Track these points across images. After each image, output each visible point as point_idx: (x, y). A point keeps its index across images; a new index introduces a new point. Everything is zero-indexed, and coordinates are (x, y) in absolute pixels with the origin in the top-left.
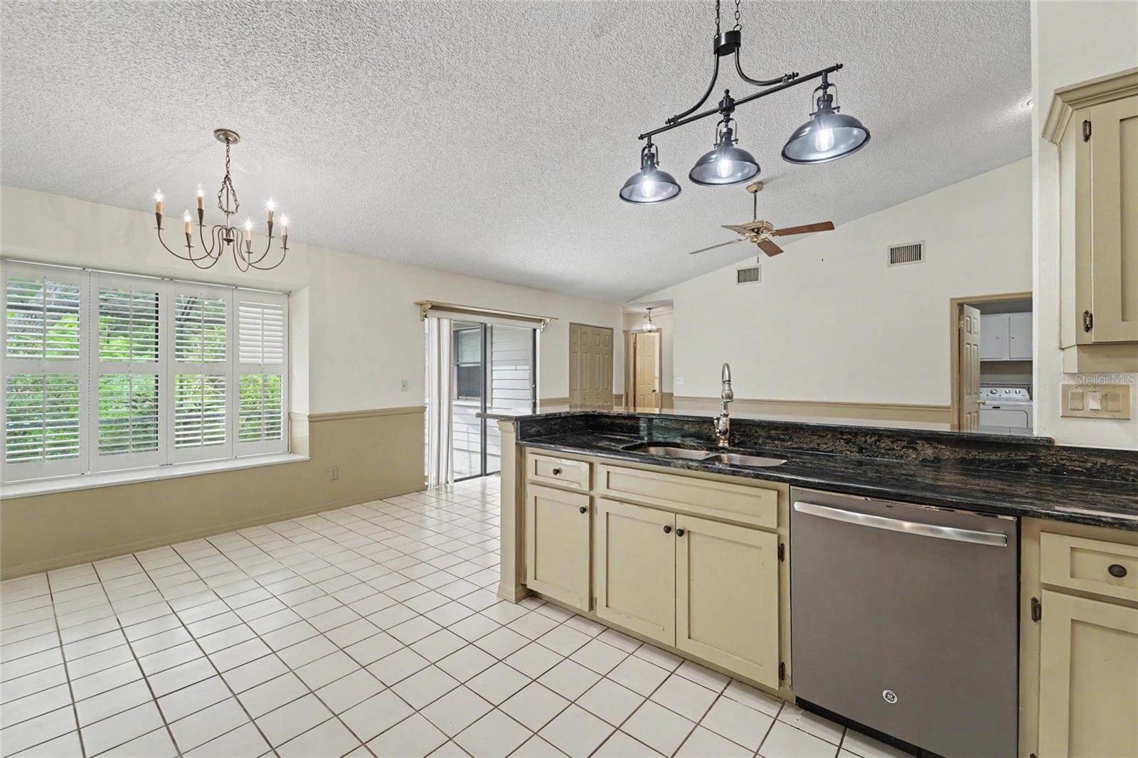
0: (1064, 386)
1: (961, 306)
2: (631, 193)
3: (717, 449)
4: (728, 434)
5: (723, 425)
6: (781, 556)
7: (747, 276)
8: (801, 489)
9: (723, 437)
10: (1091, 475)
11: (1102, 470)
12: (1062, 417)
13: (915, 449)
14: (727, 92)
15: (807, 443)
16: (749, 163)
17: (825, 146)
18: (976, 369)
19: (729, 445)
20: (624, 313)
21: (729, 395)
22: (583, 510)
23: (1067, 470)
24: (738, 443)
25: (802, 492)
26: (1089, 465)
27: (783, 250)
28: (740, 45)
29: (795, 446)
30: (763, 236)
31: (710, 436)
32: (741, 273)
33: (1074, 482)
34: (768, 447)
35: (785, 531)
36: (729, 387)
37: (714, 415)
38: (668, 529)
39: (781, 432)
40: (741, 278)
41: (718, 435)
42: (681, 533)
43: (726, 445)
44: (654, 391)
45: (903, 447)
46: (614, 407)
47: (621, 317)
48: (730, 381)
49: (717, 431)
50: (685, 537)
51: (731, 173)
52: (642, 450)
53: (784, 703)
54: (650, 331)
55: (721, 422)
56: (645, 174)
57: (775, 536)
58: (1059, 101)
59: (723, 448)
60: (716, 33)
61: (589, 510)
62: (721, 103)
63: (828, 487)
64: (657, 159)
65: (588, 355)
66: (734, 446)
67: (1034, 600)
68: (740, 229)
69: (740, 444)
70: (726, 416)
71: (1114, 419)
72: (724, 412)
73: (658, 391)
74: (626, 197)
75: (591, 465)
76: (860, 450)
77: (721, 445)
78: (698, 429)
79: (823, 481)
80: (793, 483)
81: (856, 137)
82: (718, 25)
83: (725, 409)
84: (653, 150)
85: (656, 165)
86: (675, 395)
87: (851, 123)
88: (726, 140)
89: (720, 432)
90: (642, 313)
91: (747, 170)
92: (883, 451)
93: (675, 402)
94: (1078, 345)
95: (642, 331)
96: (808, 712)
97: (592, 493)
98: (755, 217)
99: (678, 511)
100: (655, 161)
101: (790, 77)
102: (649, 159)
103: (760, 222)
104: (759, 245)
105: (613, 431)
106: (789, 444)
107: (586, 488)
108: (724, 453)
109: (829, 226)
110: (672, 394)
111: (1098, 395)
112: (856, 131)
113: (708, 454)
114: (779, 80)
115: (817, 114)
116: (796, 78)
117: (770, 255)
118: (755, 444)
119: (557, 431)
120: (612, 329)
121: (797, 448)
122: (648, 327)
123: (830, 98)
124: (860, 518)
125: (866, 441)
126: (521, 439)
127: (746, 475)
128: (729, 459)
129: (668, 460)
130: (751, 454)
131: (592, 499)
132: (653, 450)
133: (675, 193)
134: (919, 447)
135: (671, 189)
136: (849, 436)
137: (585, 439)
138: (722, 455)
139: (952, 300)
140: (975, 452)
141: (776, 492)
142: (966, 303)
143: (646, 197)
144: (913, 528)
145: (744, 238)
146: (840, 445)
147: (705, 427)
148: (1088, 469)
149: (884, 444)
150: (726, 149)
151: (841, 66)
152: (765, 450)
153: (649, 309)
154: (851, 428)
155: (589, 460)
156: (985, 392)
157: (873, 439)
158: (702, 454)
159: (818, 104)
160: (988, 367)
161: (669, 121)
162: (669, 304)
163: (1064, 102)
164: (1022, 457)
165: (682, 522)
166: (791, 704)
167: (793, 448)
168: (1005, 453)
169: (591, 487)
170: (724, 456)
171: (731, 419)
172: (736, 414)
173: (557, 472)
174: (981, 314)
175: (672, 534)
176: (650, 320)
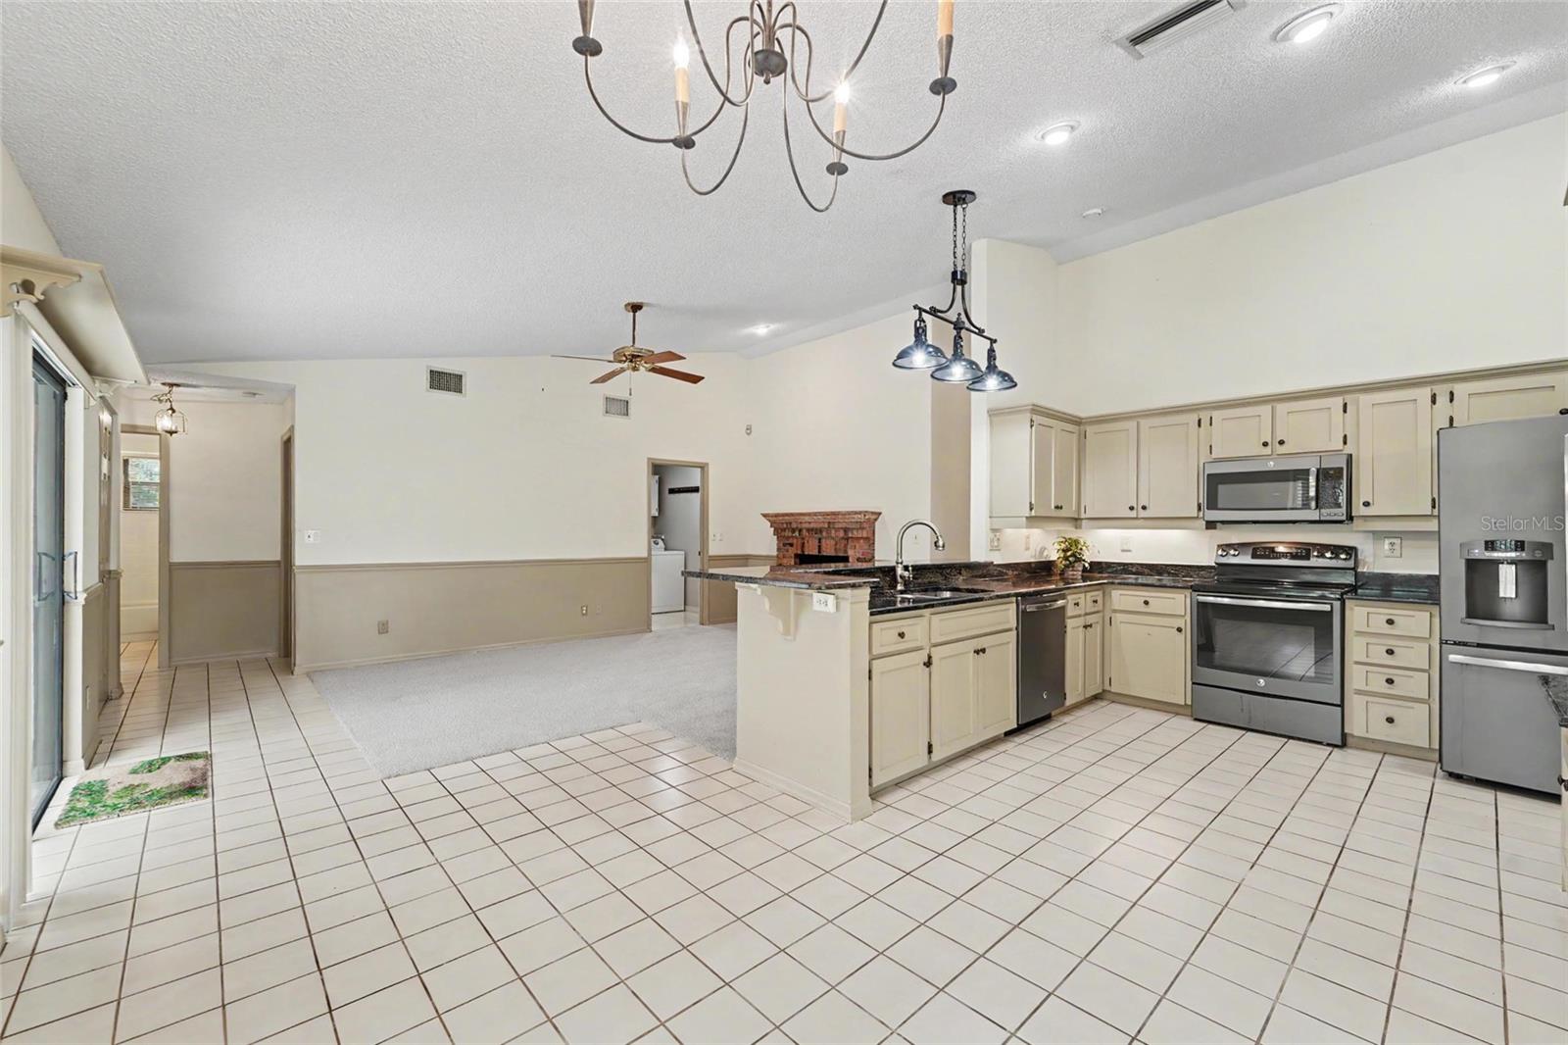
7: (444, 382)
32: (435, 376)
42: (983, 651)
94: (1026, 517)
107: (925, 642)
122: (167, 424)
139: (649, 459)
141: (1015, 604)
153: (171, 385)
173: (902, 635)
176: (172, 409)
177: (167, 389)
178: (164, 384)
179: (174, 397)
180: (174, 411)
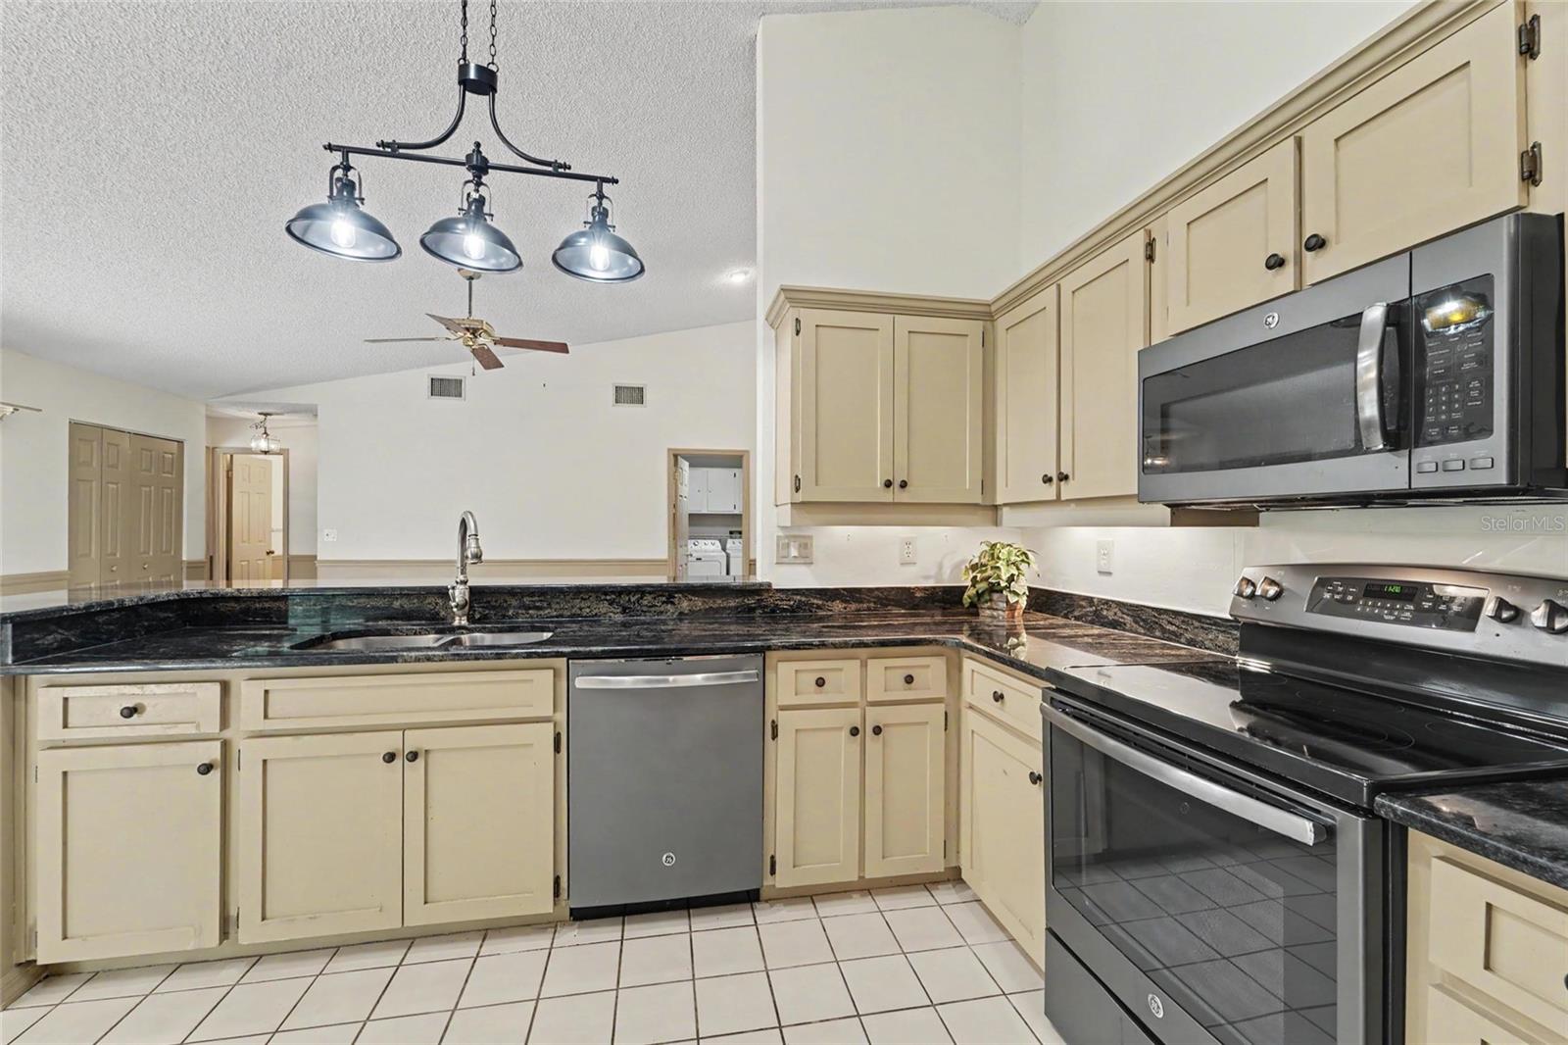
0: (778, 537)
1: (676, 456)
2: (306, 229)
3: (452, 630)
4: (467, 608)
5: (459, 595)
6: (557, 749)
7: (444, 387)
8: (581, 661)
9: (460, 613)
10: (793, 611)
11: (800, 606)
12: (777, 563)
13: (673, 603)
14: (478, 145)
15: (568, 608)
16: (507, 251)
17: (600, 265)
18: (686, 520)
19: (468, 620)
20: (208, 417)
21: (477, 554)
22: (206, 769)
23: (779, 609)
24: (479, 619)
25: (583, 665)
26: (792, 603)
27: (503, 363)
28: (496, 91)
29: (555, 613)
30: (481, 340)
31: (438, 613)
32: (436, 384)
33: (784, 618)
34: (520, 620)
35: (561, 717)
36: (477, 543)
37: (448, 582)
38: (390, 757)
39: (537, 598)
40: (436, 390)
41: (455, 610)
42: (414, 756)
43: (464, 622)
44: (270, 553)
45: (663, 602)
46: (185, 582)
47: (202, 424)
48: (476, 535)
49: (453, 604)
50: (420, 761)
51: (483, 256)
52: (322, 646)
53: (556, 926)
54: (266, 453)
55: (457, 592)
56: (334, 207)
57: (551, 725)
58: (782, 297)
59: (461, 627)
60: (461, 56)
61: (222, 767)
62: (469, 157)
63: (612, 655)
64: (360, 193)
65: (120, 485)
66: (473, 623)
67: (773, 722)
68: (449, 324)
69: (484, 619)
70: (465, 583)
71: (805, 563)
72: (462, 578)
73: (279, 551)
74: (297, 233)
75: (225, 687)
76: (624, 611)
77: (456, 623)
78: (417, 605)
79: (606, 648)
80: (570, 656)
81: (630, 267)
82: (464, 46)
83: (462, 573)
84: (352, 175)
85: (358, 202)
86: (318, 558)
87: (627, 249)
88: (477, 210)
89: (456, 607)
90: (252, 420)
91: (503, 260)
92: (645, 609)
93: (319, 569)
94: (792, 503)
95: (249, 451)
96: (585, 921)
97: (227, 734)
98: (470, 312)
99: (405, 727)
100: (357, 195)
101: (560, 166)
102: (346, 190)
103: (477, 321)
104: (473, 351)
105: (246, 622)
106: (546, 612)
107: (213, 727)
108: (462, 633)
109: (562, 348)
110: (315, 557)
111: (797, 544)
112: (631, 261)
113: (439, 639)
114: (549, 164)
115: (592, 224)
116: (567, 171)
117: (487, 367)
118: (504, 616)
119: (111, 636)
120: (180, 443)
121: (557, 617)
122: (263, 445)
123: (605, 214)
124: (627, 682)
125: (629, 599)
126: (14, 662)
127: (516, 656)
128: (472, 640)
129: (391, 654)
130: (501, 631)
131: (225, 745)
132: (341, 645)
133: (390, 254)
134: (676, 601)
135: (382, 247)
136: (614, 596)
137: (194, 641)
138: (462, 636)
139: (669, 450)
140: (719, 601)
141: (552, 671)
142: (680, 455)
143: (339, 246)
144: (704, 679)
145: (454, 337)
146: (604, 607)
147: (429, 600)
148: (791, 606)
149: (647, 600)
150: (475, 223)
151: (616, 182)
152: (517, 622)
153: (266, 414)
154: (615, 587)
155: (220, 678)
156: (691, 543)
157: (636, 597)
158: (429, 640)
159: (593, 214)
160: (695, 519)
161: (383, 144)
162: (312, 411)
163: (787, 298)
164: (751, 601)
165: (415, 740)
166: (564, 923)
167: (553, 617)
168: (740, 600)
169: (224, 723)
170: (466, 638)
171: (471, 588)
172: (479, 579)
173: (130, 712)
174: (690, 466)
175: (398, 762)
176: (265, 433)
177: (263, 417)
178: (260, 414)
179: (267, 425)
180: (267, 435)
